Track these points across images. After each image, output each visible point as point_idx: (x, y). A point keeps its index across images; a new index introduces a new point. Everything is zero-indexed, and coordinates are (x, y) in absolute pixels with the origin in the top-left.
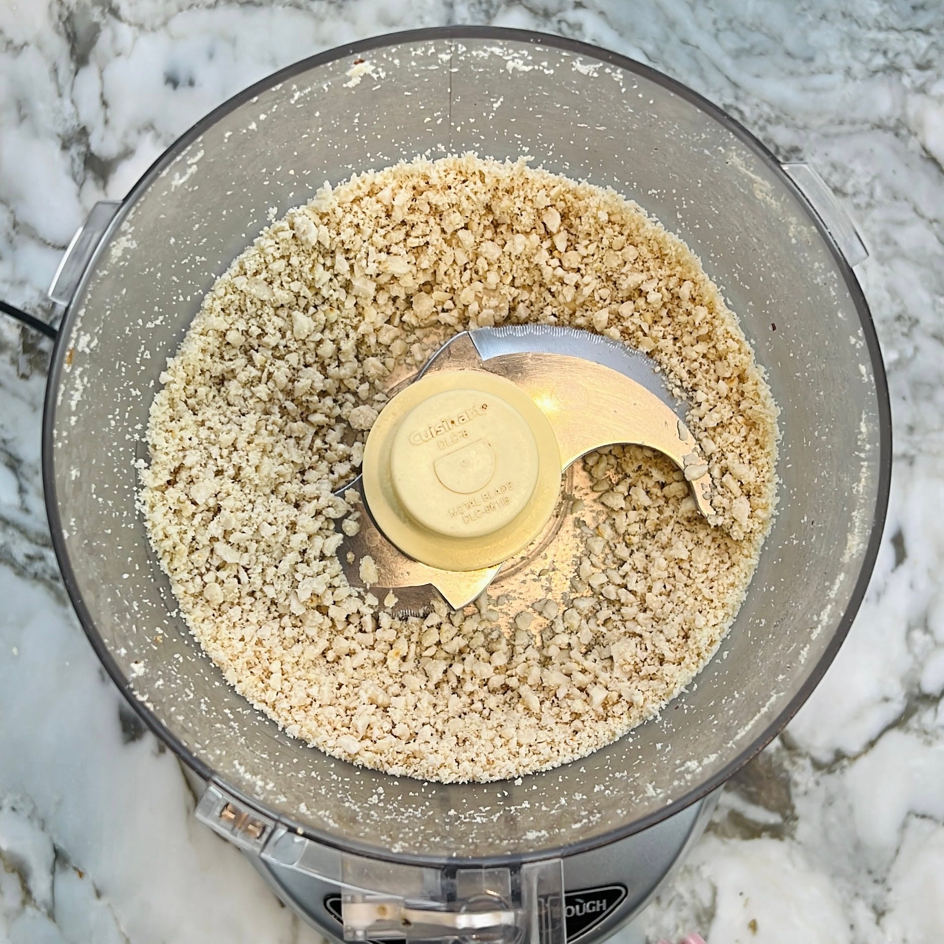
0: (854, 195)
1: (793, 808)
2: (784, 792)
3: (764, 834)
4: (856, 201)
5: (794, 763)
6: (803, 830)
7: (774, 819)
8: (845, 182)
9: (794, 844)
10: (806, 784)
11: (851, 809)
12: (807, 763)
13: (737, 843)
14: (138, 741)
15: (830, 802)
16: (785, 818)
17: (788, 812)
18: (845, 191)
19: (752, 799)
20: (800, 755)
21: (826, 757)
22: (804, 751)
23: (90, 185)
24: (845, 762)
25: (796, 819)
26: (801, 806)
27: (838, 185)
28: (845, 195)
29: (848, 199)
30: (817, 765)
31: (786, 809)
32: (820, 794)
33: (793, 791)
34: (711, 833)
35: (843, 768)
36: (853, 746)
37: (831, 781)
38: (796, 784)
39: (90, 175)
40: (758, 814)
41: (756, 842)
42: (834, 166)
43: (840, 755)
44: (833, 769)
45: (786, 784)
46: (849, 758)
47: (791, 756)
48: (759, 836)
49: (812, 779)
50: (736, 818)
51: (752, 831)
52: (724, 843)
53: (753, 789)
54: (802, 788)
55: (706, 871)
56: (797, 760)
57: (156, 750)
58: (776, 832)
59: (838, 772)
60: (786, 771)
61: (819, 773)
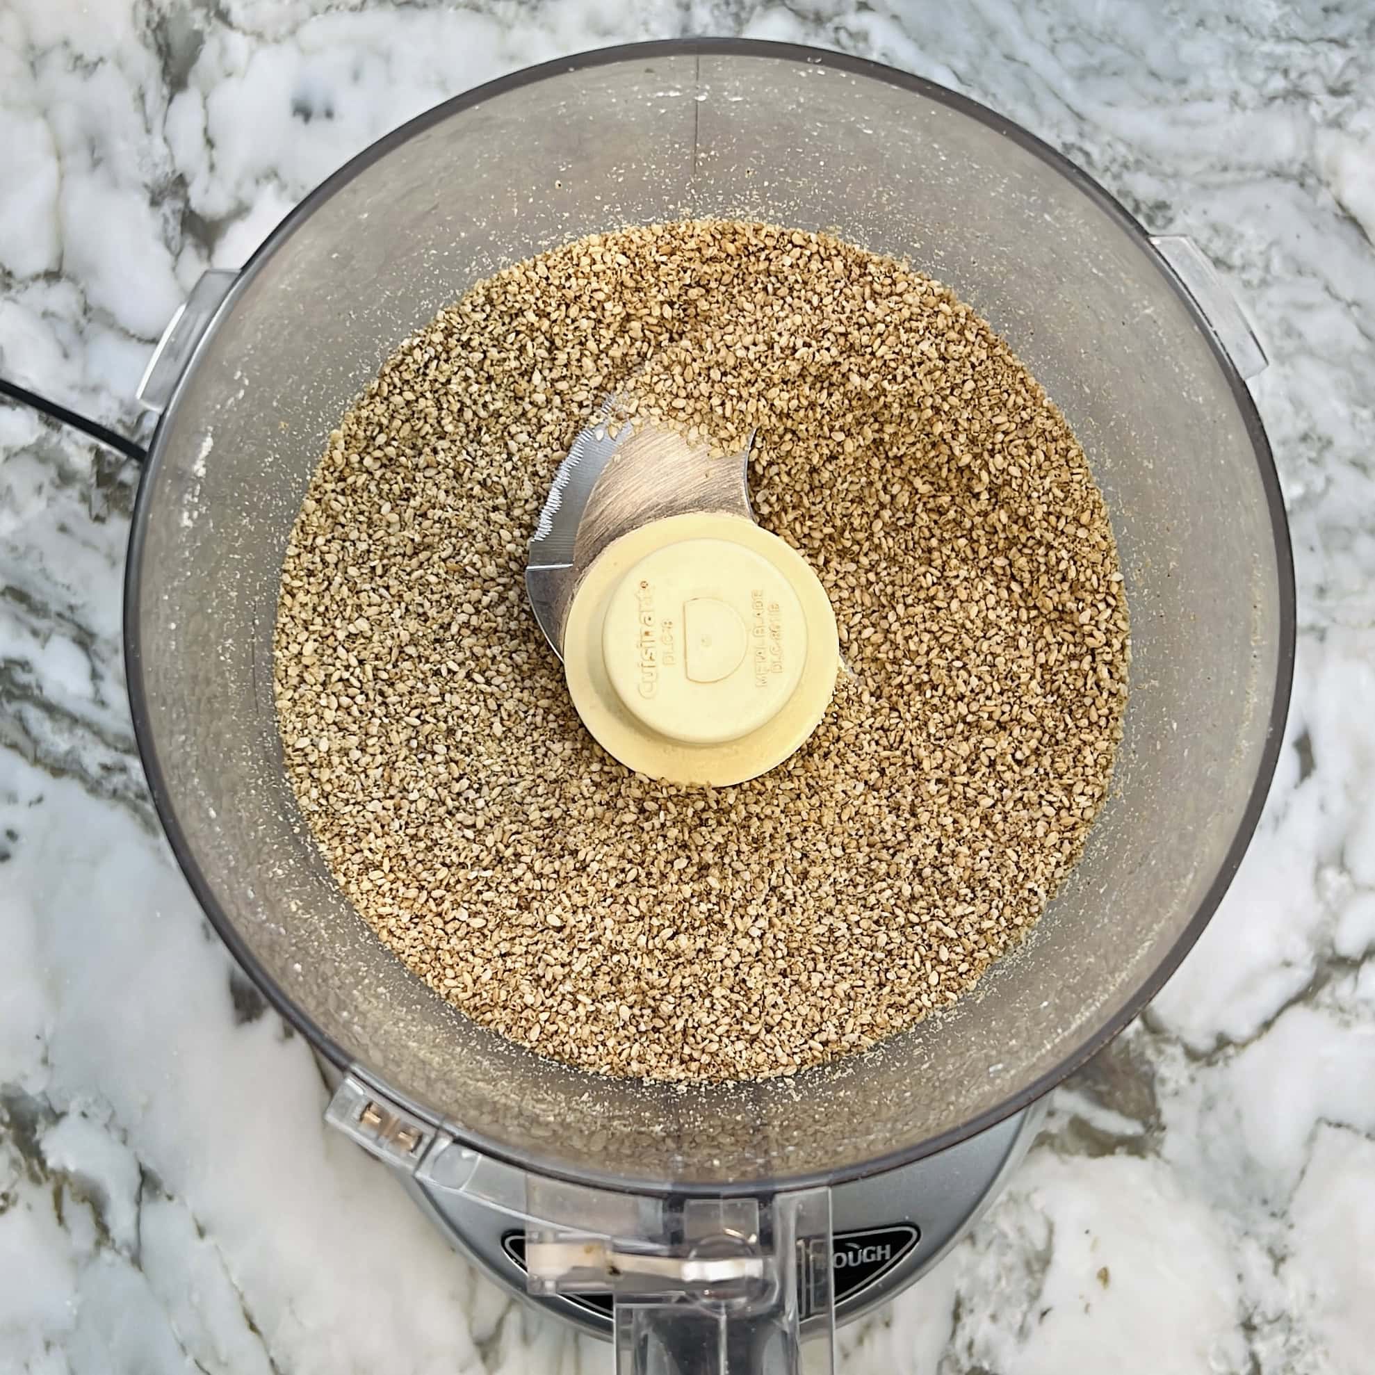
0: (1243, 268)
1: (1158, 1113)
2: (1146, 1091)
3: (1118, 1150)
4: (1245, 276)
5: (1160, 1052)
6: (1174, 1144)
7: (1132, 1128)
8: (1230, 250)
9: (1160, 1162)
10: (1177, 1082)
11: (1238, 1114)
12: (1177, 1051)
13: (1081, 1162)
14: (255, 1022)
15: (1209, 1105)
16: (1148, 1127)
17: (1152, 1119)
18: (1229, 262)
19: (1102, 1101)
20: (1168, 1041)
21: (1204, 1043)
22: (1174, 1036)
23: (189, 255)
24: (1230, 1050)
25: (1163, 1128)
26: (1169, 1110)
27: (1221, 254)
28: (1230, 268)
29: (1235, 273)
30: (1192, 1055)
31: (1149, 1115)
32: (1196, 1094)
33: (1159, 1089)
34: (1046, 1148)
35: (1227, 1058)
36: (1242, 1028)
37: (1212, 1077)
38: (1163, 1081)
39: (189, 240)
40: (1110, 1122)
41: (1108, 1160)
42: (1215, 229)
43: (1223, 1042)
44: (1214, 1059)
45: (1149, 1080)
46: (1236, 1045)
47: (1156, 1042)
48: (1112, 1153)
49: (1186, 1073)
50: (1080, 1127)
51: (1102, 1145)
52: (1064, 1162)
53: (1103, 1088)
54: (1171, 1086)
55: (1039, 1201)
56: (1164, 1046)
57: (281, 1033)
58: (1135, 1147)
59: (1221, 1064)
60: (1149, 1063)
61: (1194, 1066)
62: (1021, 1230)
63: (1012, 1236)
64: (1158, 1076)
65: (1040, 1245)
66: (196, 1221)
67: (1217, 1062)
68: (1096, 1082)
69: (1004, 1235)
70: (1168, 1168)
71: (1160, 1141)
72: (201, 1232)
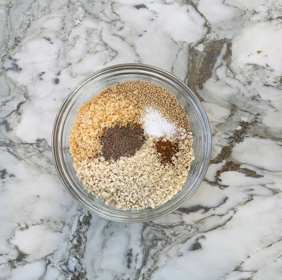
62: (248, 71)
63: (250, 73)
64: (213, 40)
65: (252, 67)
66: (246, 258)
67: (210, 27)
68: (215, 54)
69: (249, 75)
70: (234, 37)
71: (228, 39)
72: (249, 257)
